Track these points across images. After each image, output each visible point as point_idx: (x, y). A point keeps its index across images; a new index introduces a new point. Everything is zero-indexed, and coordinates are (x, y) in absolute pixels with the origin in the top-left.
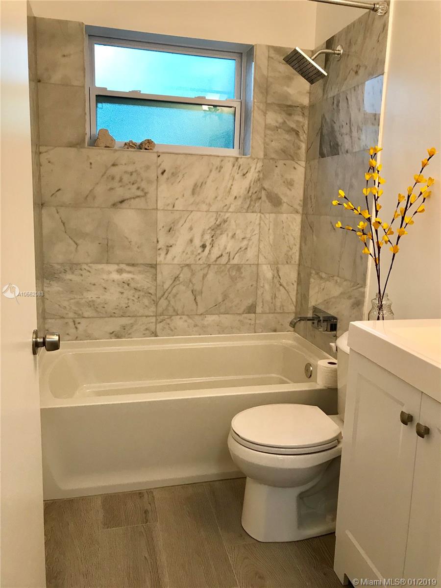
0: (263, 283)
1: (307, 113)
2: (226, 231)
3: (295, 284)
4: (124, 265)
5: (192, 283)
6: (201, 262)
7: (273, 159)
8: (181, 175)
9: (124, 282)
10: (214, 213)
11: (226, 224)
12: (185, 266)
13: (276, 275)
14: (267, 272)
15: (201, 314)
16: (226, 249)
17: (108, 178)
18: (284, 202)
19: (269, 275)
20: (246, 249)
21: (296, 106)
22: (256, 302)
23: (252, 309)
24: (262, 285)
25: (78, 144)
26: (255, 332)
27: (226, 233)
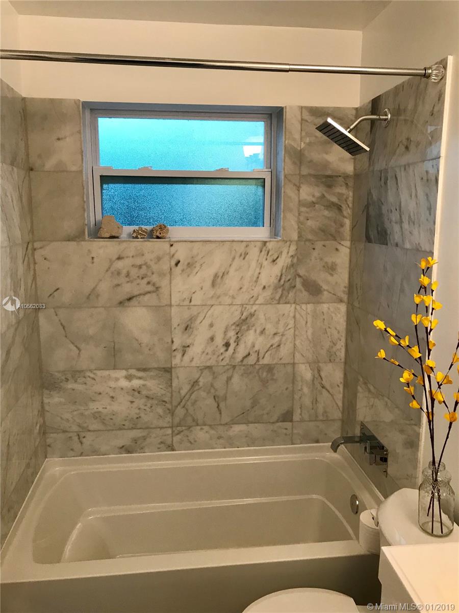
0: (302, 386)
1: (351, 184)
2: (252, 326)
3: (341, 386)
4: (134, 370)
5: (214, 388)
6: (224, 363)
7: (309, 240)
8: (198, 265)
9: (133, 390)
10: (239, 306)
11: (253, 319)
12: (205, 369)
13: (317, 376)
14: (305, 372)
15: (226, 424)
16: (254, 346)
17: (112, 273)
18: (324, 290)
19: (308, 375)
20: (279, 346)
21: (337, 176)
22: (292, 408)
23: (287, 417)
24: (299, 388)
25: (77, 237)
26: (293, 444)
27: (253, 328)
